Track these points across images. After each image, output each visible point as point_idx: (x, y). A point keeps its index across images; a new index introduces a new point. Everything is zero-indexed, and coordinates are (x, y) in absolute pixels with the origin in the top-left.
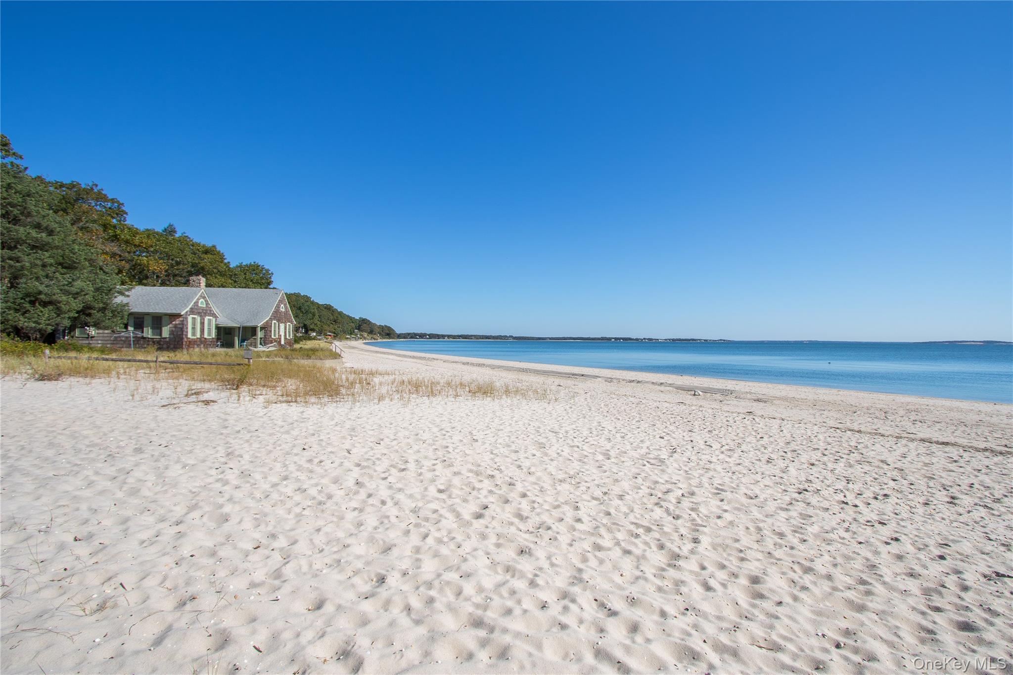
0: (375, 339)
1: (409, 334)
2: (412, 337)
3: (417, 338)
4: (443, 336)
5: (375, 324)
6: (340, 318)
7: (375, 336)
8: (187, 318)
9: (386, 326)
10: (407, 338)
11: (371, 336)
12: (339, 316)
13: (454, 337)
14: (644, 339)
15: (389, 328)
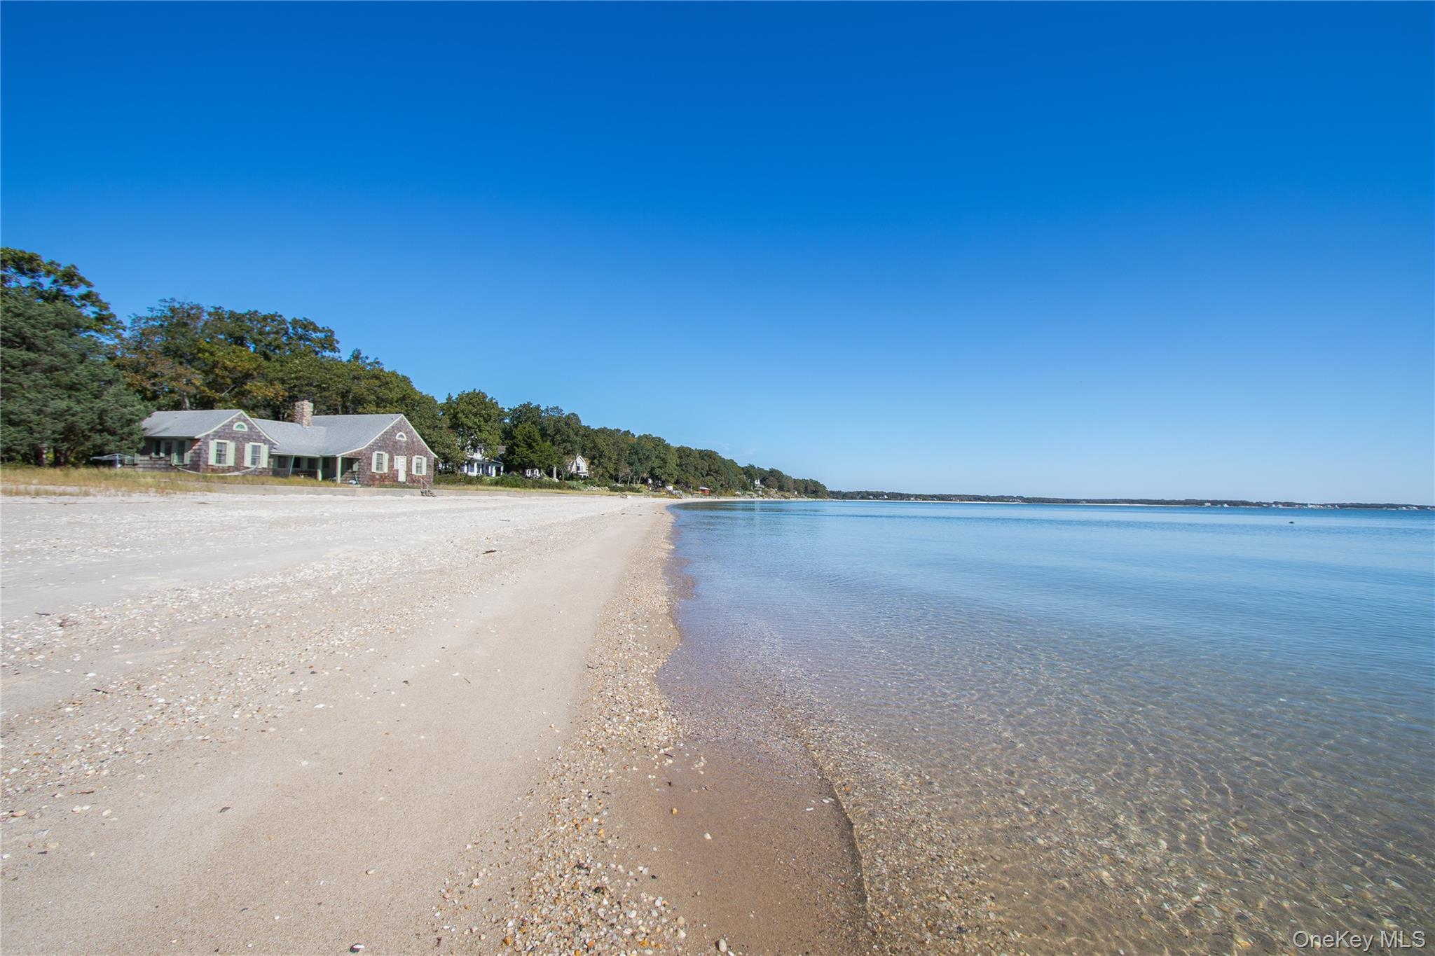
0: (785, 497)
1: (859, 493)
2: (862, 498)
3: (870, 499)
4: (908, 496)
5: (788, 478)
6: (722, 468)
7: (787, 494)
8: (207, 444)
9: (812, 481)
10: (856, 499)
11: (781, 493)
12: (722, 466)
13: (924, 497)
14: (1276, 503)
15: (816, 483)
